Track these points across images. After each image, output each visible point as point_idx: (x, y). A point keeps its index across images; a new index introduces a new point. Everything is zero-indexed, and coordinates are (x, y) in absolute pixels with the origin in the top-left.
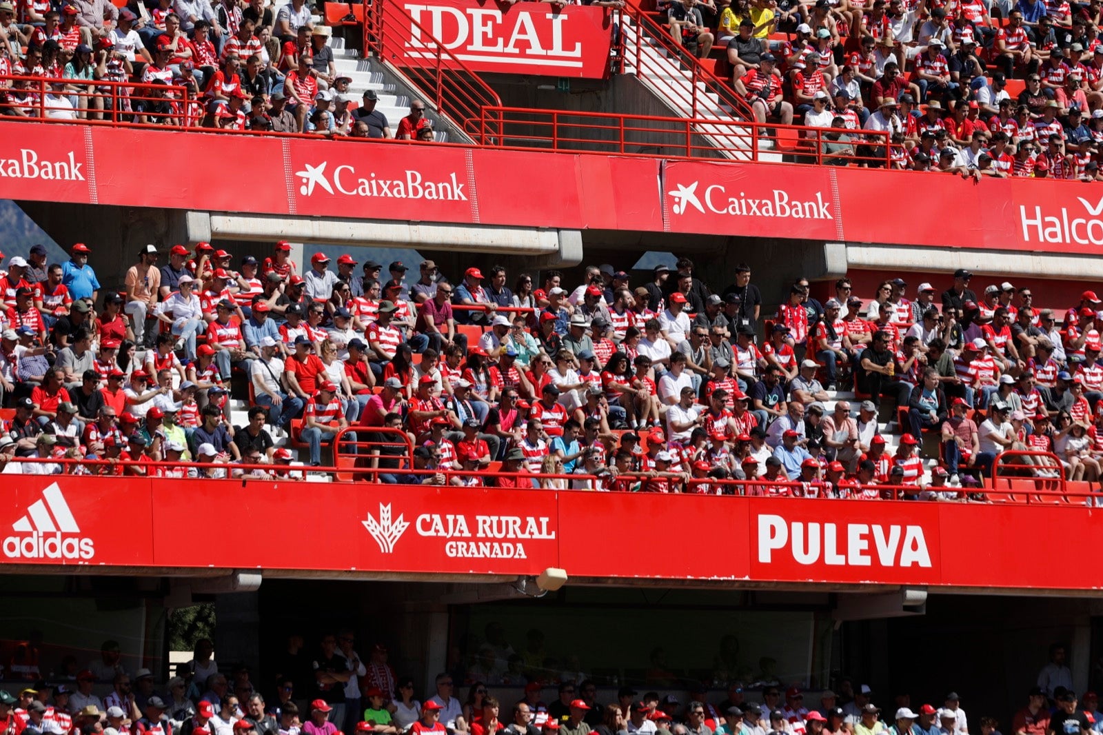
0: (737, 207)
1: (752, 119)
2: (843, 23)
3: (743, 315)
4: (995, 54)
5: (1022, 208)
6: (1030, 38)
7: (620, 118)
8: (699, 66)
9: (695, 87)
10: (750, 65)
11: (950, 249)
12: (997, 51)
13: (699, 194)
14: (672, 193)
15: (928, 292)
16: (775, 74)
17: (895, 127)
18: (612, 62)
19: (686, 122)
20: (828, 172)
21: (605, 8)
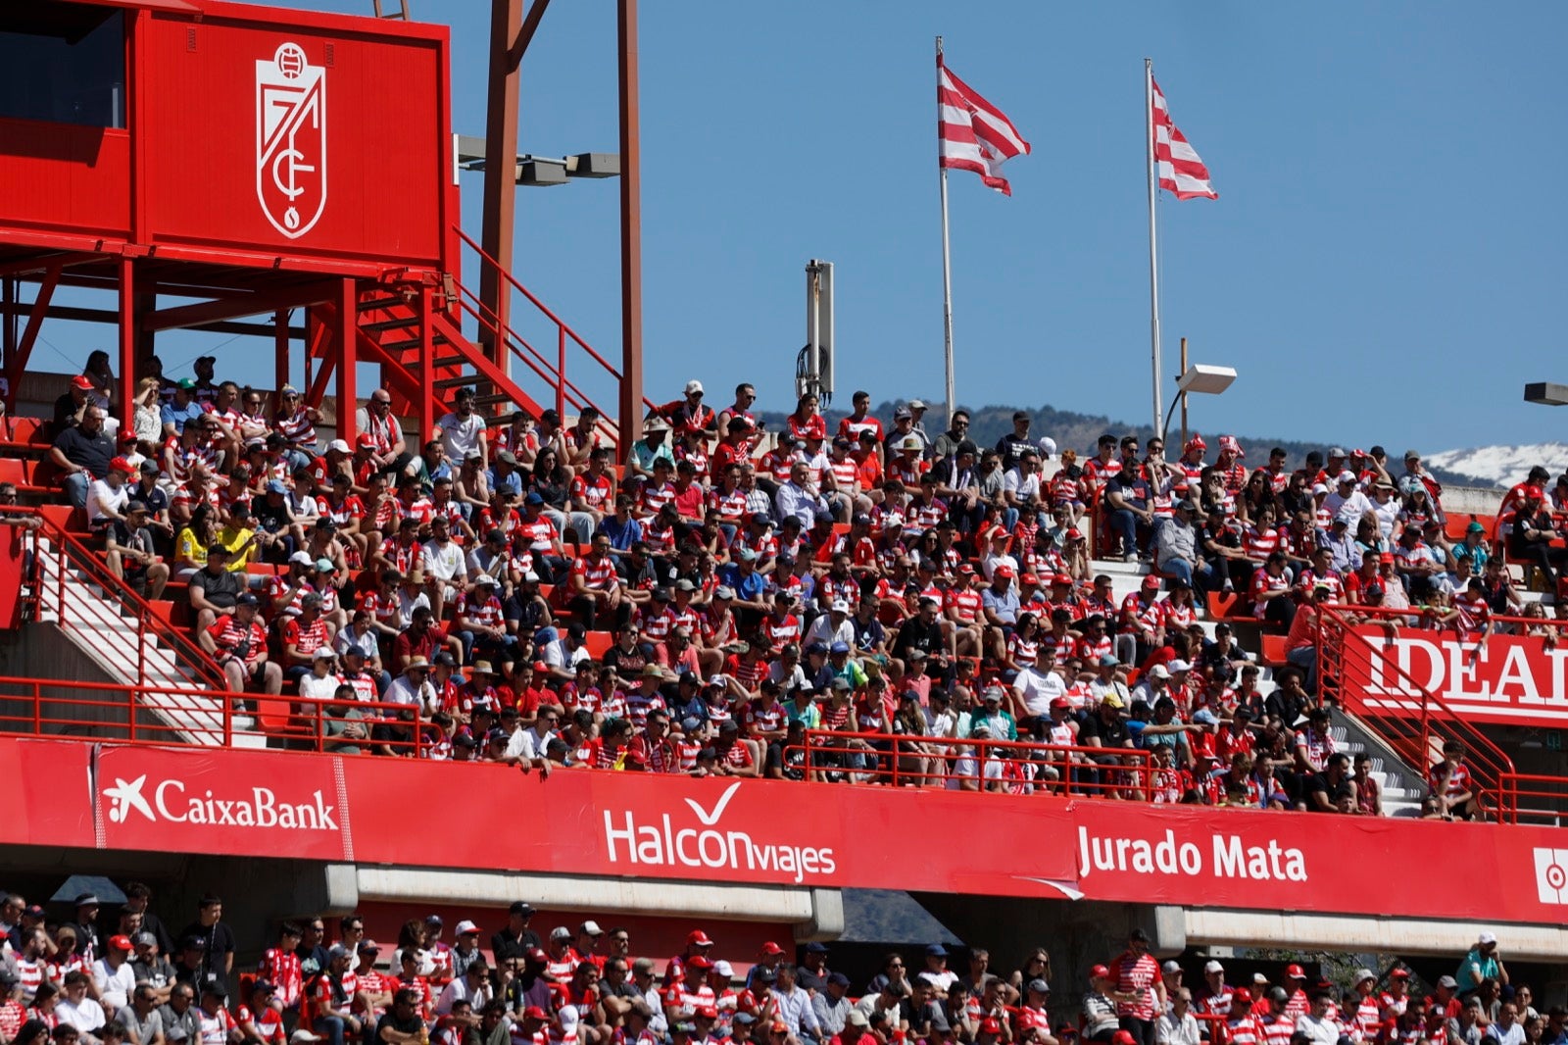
0: (201, 812)
1: (223, 687)
2: (353, 550)
3: (209, 967)
4: (569, 594)
5: (607, 814)
6: (619, 572)
7: (34, 684)
8: (148, 611)
9: (141, 641)
10: (221, 610)
11: (505, 872)
12: (573, 592)
13: (148, 793)
14: (108, 792)
15: (470, 934)
16: (258, 623)
17: (426, 699)
18: (23, 606)
19: (128, 691)
20: (331, 762)
21: (14, 527)
